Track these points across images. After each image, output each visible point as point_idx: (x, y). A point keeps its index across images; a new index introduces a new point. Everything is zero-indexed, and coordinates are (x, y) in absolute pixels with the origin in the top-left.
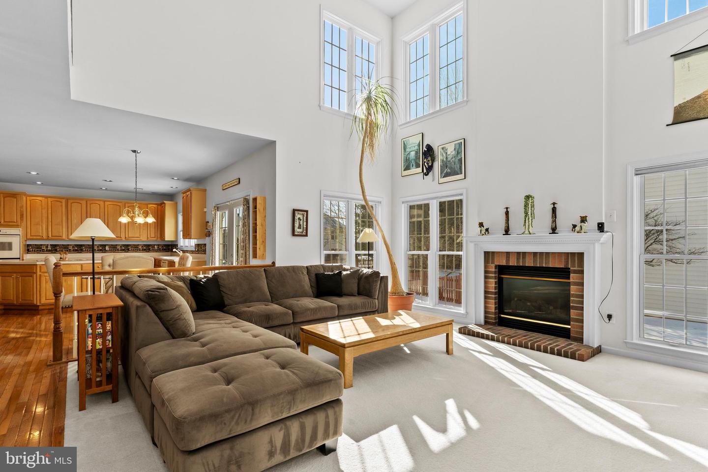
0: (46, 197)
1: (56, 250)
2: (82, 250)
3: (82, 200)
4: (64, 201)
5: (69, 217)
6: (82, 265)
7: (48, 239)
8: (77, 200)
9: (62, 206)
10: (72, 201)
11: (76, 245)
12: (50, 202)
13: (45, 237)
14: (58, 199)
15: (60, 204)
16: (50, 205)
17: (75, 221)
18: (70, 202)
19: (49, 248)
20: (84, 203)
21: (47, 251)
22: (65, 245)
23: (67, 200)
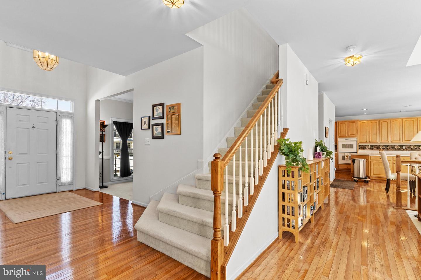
0: (369, 121)
1: (373, 148)
2: (387, 149)
3: (388, 120)
4: (377, 122)
5: (381, 130)
6: (393, 157)
7: (369, 142)
8: (385, 120)
9: (376, 124)
10: (382, 121)
11: (384, 146)
12: (370, 123)
13: (368, 141)
14: (374, 121)
15: (375, 123)
16: (370, 124)
17: (384, 132)
18: (381, 121)
19: (370, 147)
20: (389, 121)
21: (368, 149)
22: (378, 146)
23: (379, 121)
